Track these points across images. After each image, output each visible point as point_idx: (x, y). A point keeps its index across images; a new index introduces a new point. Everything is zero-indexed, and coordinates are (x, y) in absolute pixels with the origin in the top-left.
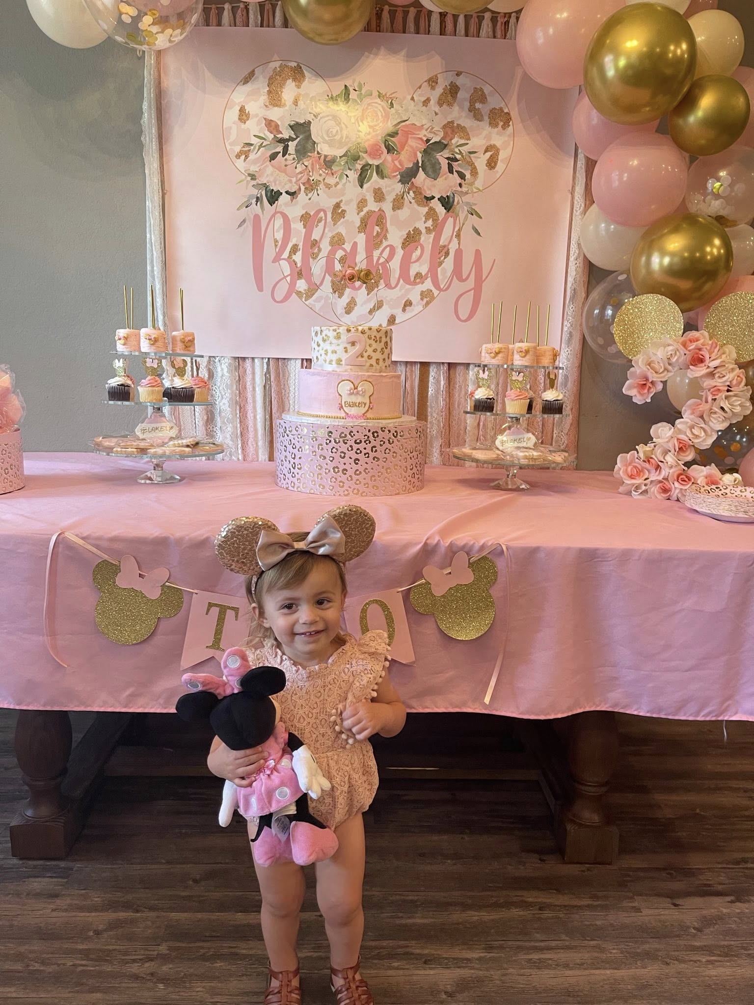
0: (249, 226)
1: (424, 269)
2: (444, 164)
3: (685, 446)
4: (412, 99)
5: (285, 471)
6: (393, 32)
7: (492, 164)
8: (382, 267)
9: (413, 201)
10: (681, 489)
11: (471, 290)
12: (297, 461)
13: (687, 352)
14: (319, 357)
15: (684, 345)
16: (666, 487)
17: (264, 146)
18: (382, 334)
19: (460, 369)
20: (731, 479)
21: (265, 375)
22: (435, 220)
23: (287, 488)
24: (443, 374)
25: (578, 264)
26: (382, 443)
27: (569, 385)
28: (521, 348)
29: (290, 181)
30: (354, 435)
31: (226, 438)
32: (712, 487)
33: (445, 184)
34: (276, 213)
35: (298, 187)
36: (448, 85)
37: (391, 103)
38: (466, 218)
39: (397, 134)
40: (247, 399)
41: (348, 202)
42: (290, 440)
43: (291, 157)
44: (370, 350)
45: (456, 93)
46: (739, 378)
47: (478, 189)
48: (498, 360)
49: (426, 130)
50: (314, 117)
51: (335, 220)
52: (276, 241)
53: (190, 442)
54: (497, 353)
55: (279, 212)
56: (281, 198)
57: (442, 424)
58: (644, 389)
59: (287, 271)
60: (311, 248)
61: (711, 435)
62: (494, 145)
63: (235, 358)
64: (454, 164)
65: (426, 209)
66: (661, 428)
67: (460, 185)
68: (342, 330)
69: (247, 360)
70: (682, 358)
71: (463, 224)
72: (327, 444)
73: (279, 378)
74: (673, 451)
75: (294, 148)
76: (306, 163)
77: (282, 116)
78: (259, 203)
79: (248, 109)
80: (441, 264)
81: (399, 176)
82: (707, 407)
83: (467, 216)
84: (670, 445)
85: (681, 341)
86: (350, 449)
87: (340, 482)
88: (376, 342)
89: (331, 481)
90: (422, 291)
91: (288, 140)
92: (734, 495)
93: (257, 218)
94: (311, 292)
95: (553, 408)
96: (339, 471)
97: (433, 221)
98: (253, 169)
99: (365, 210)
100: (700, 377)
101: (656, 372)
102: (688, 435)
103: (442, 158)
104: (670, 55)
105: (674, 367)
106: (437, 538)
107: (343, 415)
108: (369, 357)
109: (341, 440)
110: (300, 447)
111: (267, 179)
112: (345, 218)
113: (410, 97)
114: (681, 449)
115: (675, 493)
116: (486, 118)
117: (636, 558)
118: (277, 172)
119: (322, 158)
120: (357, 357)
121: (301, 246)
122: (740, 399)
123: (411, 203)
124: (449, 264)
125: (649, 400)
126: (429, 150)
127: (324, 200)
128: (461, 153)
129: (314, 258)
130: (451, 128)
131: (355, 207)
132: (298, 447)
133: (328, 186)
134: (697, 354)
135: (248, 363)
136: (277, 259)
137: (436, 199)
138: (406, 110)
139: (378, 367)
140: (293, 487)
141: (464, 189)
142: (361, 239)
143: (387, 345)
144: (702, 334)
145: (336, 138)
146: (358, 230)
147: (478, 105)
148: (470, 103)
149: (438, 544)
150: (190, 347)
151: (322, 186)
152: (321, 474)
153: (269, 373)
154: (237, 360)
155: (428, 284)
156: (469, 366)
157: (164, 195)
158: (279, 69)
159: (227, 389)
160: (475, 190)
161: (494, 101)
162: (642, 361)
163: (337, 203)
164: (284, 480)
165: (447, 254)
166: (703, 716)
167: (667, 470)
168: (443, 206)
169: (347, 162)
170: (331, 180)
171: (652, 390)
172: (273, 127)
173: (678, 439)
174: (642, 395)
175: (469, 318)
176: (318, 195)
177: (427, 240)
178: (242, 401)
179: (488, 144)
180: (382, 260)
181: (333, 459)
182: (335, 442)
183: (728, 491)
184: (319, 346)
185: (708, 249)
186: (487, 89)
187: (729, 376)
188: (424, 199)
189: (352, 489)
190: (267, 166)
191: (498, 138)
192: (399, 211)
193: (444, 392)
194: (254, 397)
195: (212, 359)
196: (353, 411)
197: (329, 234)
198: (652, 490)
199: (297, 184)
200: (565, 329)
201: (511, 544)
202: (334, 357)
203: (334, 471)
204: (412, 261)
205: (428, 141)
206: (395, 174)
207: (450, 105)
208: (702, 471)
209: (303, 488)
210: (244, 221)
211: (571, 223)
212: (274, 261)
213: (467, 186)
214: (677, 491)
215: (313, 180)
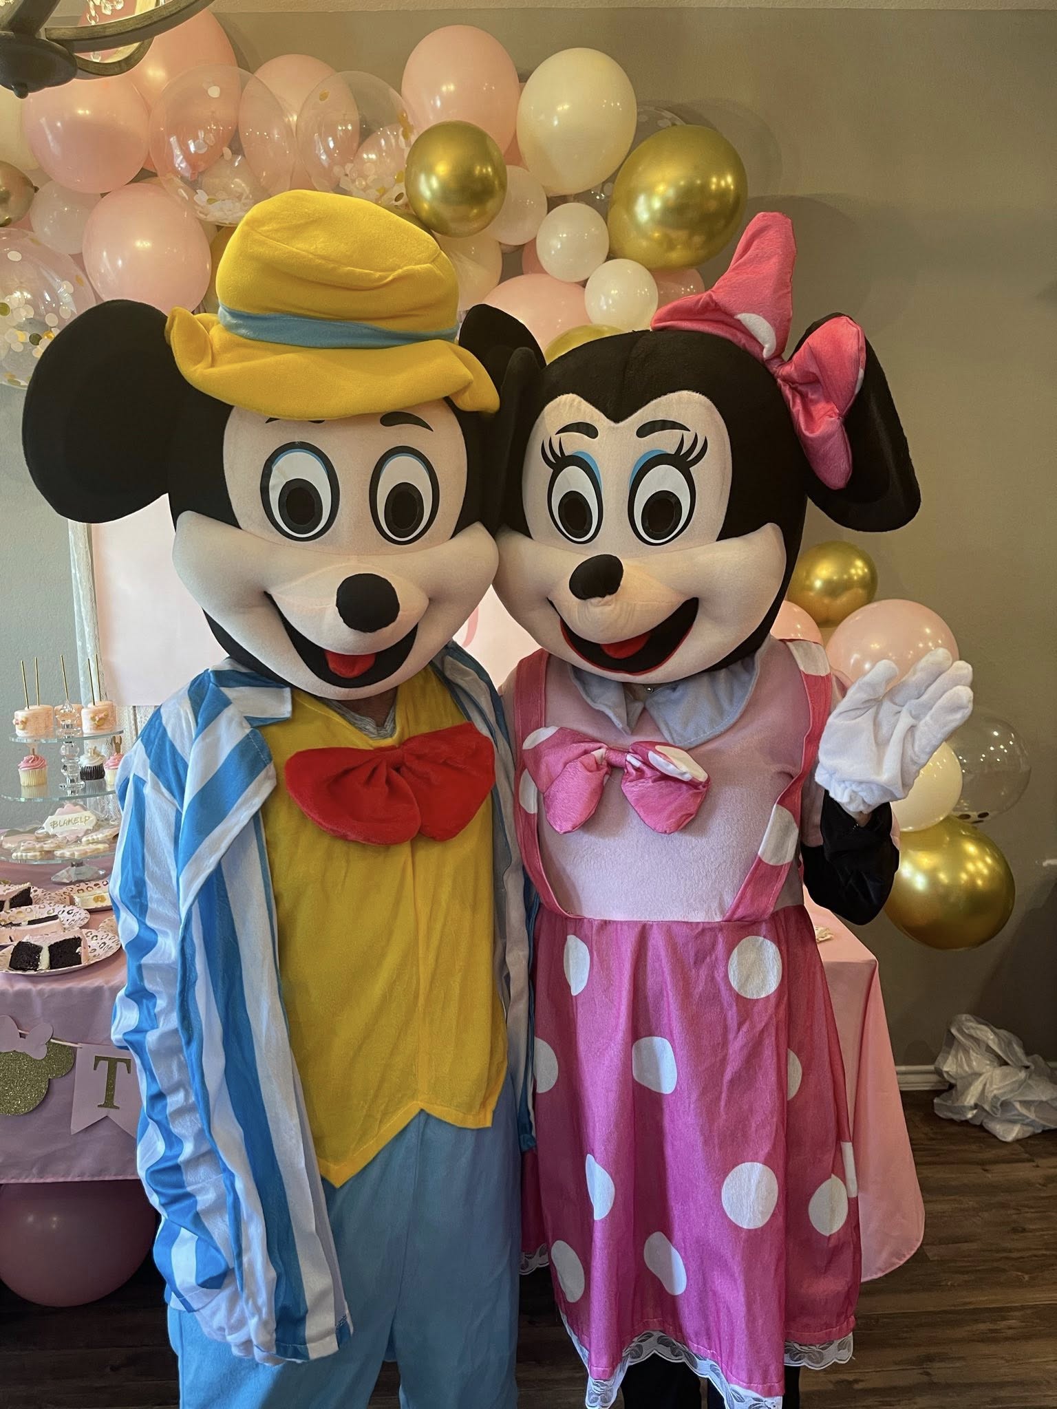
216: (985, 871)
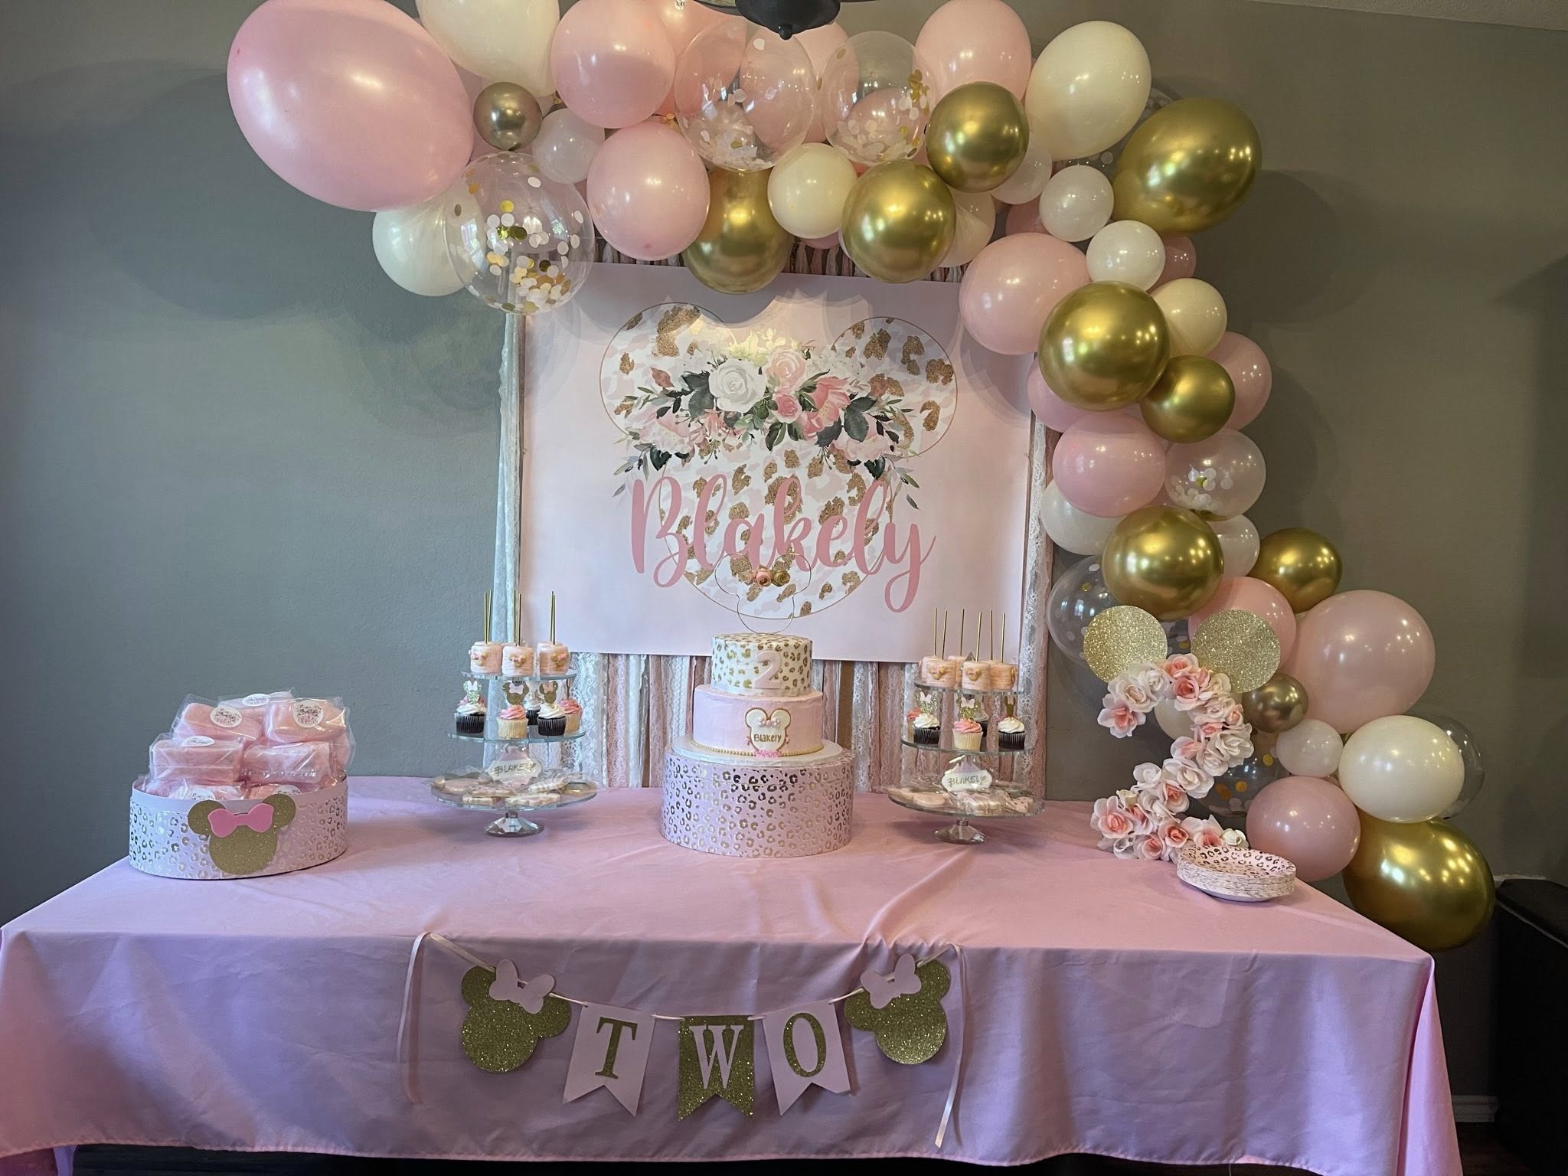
0: (628, 494)
1: (847, 548)
2: (872, 424)
3: (1176, 794)
4: (834, 348)
5: (677, 822)
6: (810, 272)
7: (930, 424)
8: (794, 544)
9: (834, 467)
10: (1174, 848)
11: (907, 573)
12: (693, 810)
13: (1173, 681)
14: (722, 676)
15: (1169, 671)
16: (1156, 844)
17: (650, 401)
18: (801, 650)
19: (892, 670)
20: (1233, 838)
21: (643, 676)
22: (861, 489)
23: (679, 844)
24: (872, 674)
25: (1039, 544)
26: (802, 789)
27: (1033, 691)
28: (972, 670)
29: (682, 442)
30: (767, 780)
31: (587, 757)
32: (1209, 849)
33: (874, 446)
34: (663, 478)
35: (691, 449)
36: (876, 333)
37: (808, 352)
38: (899, 487)
39: (815, 388)
40: (617, 707)
41: (754, 467)
42: (685, 783)
43: (684, 413)
44: (786, 671)
45: (887, 342)
46: (1235, 715)
47: (913, 452)
48: (943, 681)
49: (850, 384)
50: (713, 368)
51: (737, 489)
52: (662, 512)
53: (558, 786)
54: (942, 674)
55: (667, 478)
56: (670, 462)
57: (870, 740)
58: (1123, 721)
59: (675, 548)
60: (707, 520)
61: (1207, 782)
62: (934, 402)
63: (604, 655)
64: (885, 424)
65: (850, 476)
66: (1146, 770)
67: (892, 448)
68: (753, 646)
69: (619, 657)
70: (1167, 687)
71: (896, 494)
72: (733, 791)
73: (661, 679)
74: (1162, 799)
75: (688, 403)
76: (702, 421)
77: (675, 368)
78: (642, 466)
79: (631, 357)
80: (868, 541)
81: (816, 437)
82: (1200, 747)
83: (900, 485)
84: (1158, 793)
85: (1165, 665)
86: (762, 797)
87: (749, 839)
88: (794, 660)
89: (737, 839)
90: (845, 574)
91: (680, 394)
92: (1236, 861)
93: (639, 485)
94: (704, 575)
95: (1013, 743)
96: (747, 826)
97: (858, 490)
98: (636, 426)
99: (775, 476)
100: (1190, 711)
101: (1136, 700)
102: (1179, 780)
103: (869, 416)
104: (1138, 342)
105: (1158, 696)
106: (879, 938)
107: (752, 751)
108: (785, 679)
109: (751, 786)
110: (698, 793)
111: (654, 439)
112: (750, 486)
113: (830, 347)
114: (1171, 797)
115: (1167, 853)
116: (923, 371)
117: (1113, 961)
118: (667, 430)
119: (723, 414)
120: (770, 679)
121: (693, 519)
122: (1238, 739)
123: (830, 468)
124: (878, 541)
125: (1130, 735)
126: (853, 407)
127: (723, 464)
128: (892, 411)
129: (710, 534)
130: (881, 382)
131: (763, 472)
132: (695, 793)
133: (729, 448)
134: (1186, 682)
135: (621, 661)
136: (663, 534)
137: (862, 464)
138: (826, 361)
139: (796, 689)
140: (687, 843)
141: (897, 453)
142: (769, 511)
143: (806, 662)
144: (1189, 658)
145: (739, 392)
146: (765, 500)
147: (913, 357)
148: (903, 354)
149: (879, 946)
150: (562, 666)
151: (721, 447)
152: (724, 829)
153: (648, 674)
154: (607, 657)
155: (852, 566)
156: (905, 666)
157: (522, 454)
158: (671, 313)
159: (592, 694)
160: (910, 454)
161: (932, 353)
162: (1120, 687)
163: (740, 468)
164: (675, 832)
165: (876, 529)
166: (1203, 1160)
167: (1156, 824)
168: (870, 472)
169: (752, 420)
170: (733, 441)
171: (1133, 723)
172: (663, 378)
173: (1167, 784)
174: (1121, 728)
175: (904, 608)
176: (716, 458)
177: (850, 513)
178: (611, 708)
179: (926, 401)
180: (795, 536)
181: (741, 810)
182: (743, 788)
183: (1229, 855)
184: (722, 662)
185: (1192, 552)
186: (924, 339)
187: (1224, 712)
188: (847, 465)
189: (763, 849)
190: (653, 423)
191: (938, 394)
192: (816, 479)
193: (873, 699)
194: (627, 704)
195: (574, 656)
196: (764, 746)
197: (729, 505)
198: (1139, 845)
199: (690, 446)
200: (1026, 622)
201: (966, 944)
202: (742, 679)
203: (741, 826)
204: (832, 537)
205: (852, 396)
206: (812, 435)
207: (879, 356)
208: (1198, 825)
209: (700, 845)
210: (623, 488)
211: (1030, 492)
212: (659, 536)
213: (900, 449)
214: (1169, 850)
215: (710, 441)
216: (1467, 869)
